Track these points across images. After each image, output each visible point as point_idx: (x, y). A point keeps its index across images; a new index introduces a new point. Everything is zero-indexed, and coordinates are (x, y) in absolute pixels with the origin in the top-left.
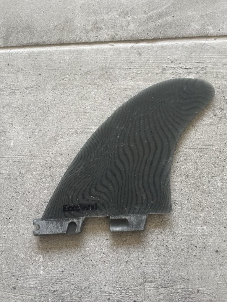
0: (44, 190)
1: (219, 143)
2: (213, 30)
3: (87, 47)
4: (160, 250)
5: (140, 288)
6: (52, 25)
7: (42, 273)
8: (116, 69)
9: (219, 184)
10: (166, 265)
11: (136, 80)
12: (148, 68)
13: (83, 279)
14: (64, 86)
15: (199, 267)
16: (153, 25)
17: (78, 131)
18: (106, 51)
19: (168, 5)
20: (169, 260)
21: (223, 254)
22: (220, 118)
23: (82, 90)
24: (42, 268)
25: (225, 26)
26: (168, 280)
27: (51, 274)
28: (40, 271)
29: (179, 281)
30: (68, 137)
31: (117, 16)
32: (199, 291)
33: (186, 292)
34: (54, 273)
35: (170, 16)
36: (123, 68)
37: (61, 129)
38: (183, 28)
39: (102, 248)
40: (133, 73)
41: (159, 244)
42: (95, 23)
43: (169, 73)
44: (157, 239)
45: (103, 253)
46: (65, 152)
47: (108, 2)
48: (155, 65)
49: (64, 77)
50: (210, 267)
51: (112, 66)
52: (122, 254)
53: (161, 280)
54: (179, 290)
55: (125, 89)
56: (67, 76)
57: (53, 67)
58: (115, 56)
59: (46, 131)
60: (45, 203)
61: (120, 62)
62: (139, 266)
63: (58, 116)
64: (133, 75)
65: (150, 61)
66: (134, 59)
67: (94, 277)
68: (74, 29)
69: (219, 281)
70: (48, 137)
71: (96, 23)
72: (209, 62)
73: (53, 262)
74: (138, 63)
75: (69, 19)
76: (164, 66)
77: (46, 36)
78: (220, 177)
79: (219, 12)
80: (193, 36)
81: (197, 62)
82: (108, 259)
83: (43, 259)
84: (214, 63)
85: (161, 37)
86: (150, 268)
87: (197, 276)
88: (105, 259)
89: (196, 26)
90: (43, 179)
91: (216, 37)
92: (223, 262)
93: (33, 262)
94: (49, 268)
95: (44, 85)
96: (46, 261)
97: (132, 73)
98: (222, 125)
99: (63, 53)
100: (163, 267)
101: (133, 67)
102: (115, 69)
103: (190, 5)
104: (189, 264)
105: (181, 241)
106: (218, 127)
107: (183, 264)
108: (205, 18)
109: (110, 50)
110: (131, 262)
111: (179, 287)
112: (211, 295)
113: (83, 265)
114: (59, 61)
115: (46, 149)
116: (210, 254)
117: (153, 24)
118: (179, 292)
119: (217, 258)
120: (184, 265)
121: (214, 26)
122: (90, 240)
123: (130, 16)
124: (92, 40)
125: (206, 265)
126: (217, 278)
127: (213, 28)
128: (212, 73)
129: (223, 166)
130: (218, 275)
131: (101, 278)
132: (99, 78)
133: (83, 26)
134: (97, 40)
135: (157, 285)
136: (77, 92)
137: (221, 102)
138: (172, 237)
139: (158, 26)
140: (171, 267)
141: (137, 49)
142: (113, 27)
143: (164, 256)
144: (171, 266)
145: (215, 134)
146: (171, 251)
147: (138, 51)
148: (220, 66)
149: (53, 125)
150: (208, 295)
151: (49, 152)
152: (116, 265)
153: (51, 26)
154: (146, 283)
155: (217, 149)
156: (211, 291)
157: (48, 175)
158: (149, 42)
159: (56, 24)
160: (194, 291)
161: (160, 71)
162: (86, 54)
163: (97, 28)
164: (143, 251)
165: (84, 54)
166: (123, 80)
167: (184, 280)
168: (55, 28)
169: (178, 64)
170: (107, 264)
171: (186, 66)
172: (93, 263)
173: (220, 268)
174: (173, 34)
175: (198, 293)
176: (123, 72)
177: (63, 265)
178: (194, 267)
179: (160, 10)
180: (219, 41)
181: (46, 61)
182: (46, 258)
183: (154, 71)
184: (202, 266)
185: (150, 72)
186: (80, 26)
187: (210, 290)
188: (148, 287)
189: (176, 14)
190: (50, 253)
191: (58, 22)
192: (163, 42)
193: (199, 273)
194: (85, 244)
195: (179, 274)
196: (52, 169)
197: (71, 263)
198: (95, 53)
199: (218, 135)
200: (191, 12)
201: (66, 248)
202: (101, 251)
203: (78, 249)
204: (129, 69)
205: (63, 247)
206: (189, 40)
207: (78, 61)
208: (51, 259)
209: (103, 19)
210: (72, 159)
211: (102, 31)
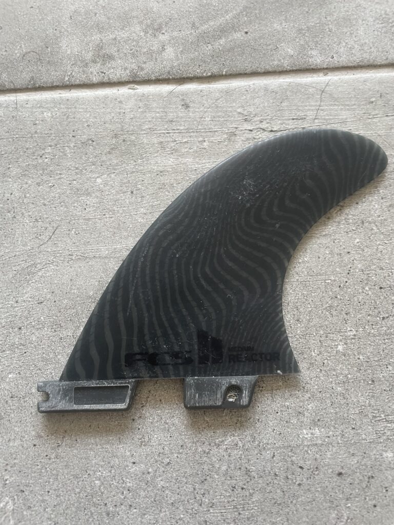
0: (10, 373)
1: (338, 269)
2: (321, 56)
3: (86, 92)
4: (235, 478)
6: (16, 52)
8: (142, 134)
9: (339, 347)
10: (248, 505)
11: (180, 156)
12: (202, 131)
14: (43, 169)
15: (308, 505)
16: (209, 50)
17: (72, 255)
18: (123, 100)
19: (236, 11)
20: (251, 495)
21: (351, 479)
22: (337, 224)
23: (79, 176)
24: (12, 522)
25: (342, 48)
30: (53, 267)
31: (141, 34)
35: (241, 31)
36: (156, 132)
37: (40, 252)
38: (264, 54)
39: (124, 479)
40: (175, 141)
41: (232, 466)
42: (100, 47)
43: (242, 140)
44: (229, 456)
45: (127, 489)
46: (48, 296)
47: (123, 8)
48: (215, 126)
49: (43, 152)
50: (329, 504)
51: (135, 128)
52: (163, 489)
55: (161, 172)
56: (49, 150)
57: (21, 132)
58: (139, 110)
60: (12, 397)
61: (150, 121)
62: (196, 510)
63: (32, 228)
64: (174, 146)
65: (205, 118)
66: (175, 114)
68: (60, 59)
70: (14, 268)
71: (102, 46)
72: (314, 117)
73: (32, 511)
74: (182, 123)
75: (50, 40)
76: (231, 126)
77: (7, 73)
78: (342, 334)
79: (332, 23)
80: (285, 69)
81: (293, 119)
82: (137, 500)
83: (14, 505)
84: (325, 119)
85: (224, 73)
86: (216, 513)
88: (131, 500)
89: (289, 50)
90: (8, 352)
91: (326, 71)
92: (351, 494)
94: (25, 521)
95: (4, 167)
96: (19, 509)
97: (172, 141)
98: (342, 236)
99: (40, 105)
100: (240, 509)
101: (174, 130)
102: (140, 134)
103: (278, 11)
104: (290, 501)
105: (273, 458)
106: (335, 240)
107: (278, 502)
108: (306, 34)
109: (129, 97)
110: (180, 503)
113: (89, 513)
114: (32, 121)
115: (12, 292)
116: (327, 480)
117: (210, 47)
119: (340, 486)
120: (280, 504)
121: (323, 49)
122: (102, 467)
123: (166, 34)
124: (95, 80)
125: (320, 501)
126: (342, 524)
127: (321, 54)
129: (346, 314)
130: (344, 519)
132: (109, 153)
133: (77, 53)
134: (104, 80)
136: (69, 181)
138: (256, 452)
139: (218, 51)
140: (256, 508)
141: (180, 96)
142: (133, 54)
143: (242, 489)
144: (256, 506)
145: (329, 254)
146: (254, 478)
147: (183, 100)
148: (336, 126)
149: (24, 246)
151: (17, 299)
152: (152, 511)
153: (16, 54)
155: (335, 280)
157: (17, 343)
158: (203, 83)
159: (24, 51)
161: (225, 136)
162: (83, 106)
163: (104, 57)
164: (203, 482)
165: (81, 106)
166: (156, 155)
168: (23, 59)
169: (258, 123)
170: (135, 510)
171: (273, 126)
172: (108, 510)
173: (347, 506)
174: (249, 67)
176: (155, 140)
177: (52, 516)
178: (298, 506)
179: (221, 21)
180: (332, 78)
181: (8, 122)
182: (19, 502)
183: (213, 137)
184: (314, 503)
185: (206, 139)
186: (71, 53)
189: (251, 28)
190: (25, 493)
191: (29, 46)
192: (229, 81)
193: (307, 517)
194: (91, 473)
195: (271, 521)
196: (23, 332)
197: (66, 512)
198: (102, 105)
199: (336, 255)
200: (280, 23)
201: (56, 483)
202: (123, 486)
203: (80, 483)
204: (167, 135)
205: (49, 482)
206: (277, 77)
207: (69, 120)
208: (29, 505)
209: (115, 39)
210: (62, 310)
211: (113, 62)
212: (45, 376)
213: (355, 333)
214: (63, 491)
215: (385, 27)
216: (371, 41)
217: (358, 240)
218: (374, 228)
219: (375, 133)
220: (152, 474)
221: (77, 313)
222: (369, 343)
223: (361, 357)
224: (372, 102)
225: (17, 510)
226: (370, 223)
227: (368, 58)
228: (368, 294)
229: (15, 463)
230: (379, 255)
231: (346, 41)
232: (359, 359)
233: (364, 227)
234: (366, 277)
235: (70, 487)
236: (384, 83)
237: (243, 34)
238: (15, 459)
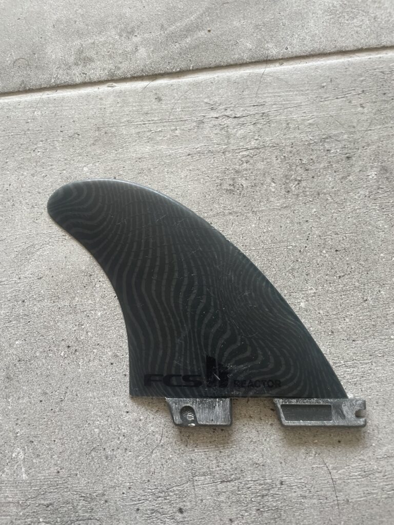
0: (17, 340)
1: (298, 236)
2: (276, 48)
3: (70, 92)
5: (187, 487)
6: (8, 59)
7: (24, 478)
8: (121, 126)
9: (302, 304)
11: (155, 143)
12: (174, 120)
13: (93, 482)
14: (36, 162)
15: (281, 442)
16: (177, 48)
17: (66, 236)
18: (103, 96)
19: (199, 12)
20: (230, 435)
22: (296, 197)
23: (68, 166)
24: (23, 470)
25: (295, 40)
26: (232, 468)
27: (39, 478)
28: (20, 474)
29: (250, 468)
30: (49, 247)
31: (117, 37)
32: (284, 483)
33: (262, 486)
34: (44, 476)
35: (204, 30)
36: (134, 124)
37: (38, 234)
38: (226, 49)
39: (119, 426)
40: (151, 131)
42: (80, 52)
43: (210, 127)
45: (122, 435)
46: (47, 272)
47: (99, 15)
48: (185, 115)
49: (36, 146)
50: (298, 441)
51: (115, 121)
52: (154, 434)
53: (220, 470)
54: (251, 484)
55: (140, 159)
56: (41, 144)
57: (15, 130)
58: (118, 105)
59: (11, 241)
60: (19, 361)
61: (127, 115)
62: (182, 451)
63: (30, 213)
64: (150, 135)
65: (176, 109)
66: (150, 107)
67: (110, 475)
68: (47, 64)
69: (314, 463)
70: (15, 249)
71: (83, 50)
72: (273, 103)
73: (41, 459)
74: (156, 114)
75: (37, 47)
76: (200, 115)
78: (304, 292)
79: (285, 18)
80: (245, 62)
81: (254, 106)
82: (131, 444)
83: (24, 455)
84: (282, 104)
85: (191, 68)
87: (278, 457)
88: (126, 444)
89: (248, 44)
90: (14, 322)
91: (281, 61)
92: (317, 431)
93: (8, 461)
94: (35, 468)
95: (2, 162)
97: (148, 131)
98: (301, 207)
99: (32, 106)
100: (221, 448)
101: (149, 121)
102: (119, 126)
103: (236, 9)
104: (264, 439)
106: (295, 210)
107: (254, 441)
108: (263, 30)
109: (108, 94)
110: (169, 445)
111: (250, 479)
112: (303, 488)
113: (90, 458)
114: (24, 120)
115: (15, 270)
117: (178, 45)
118: (250, 487)
120: (256, 442)
121: (278, 42)
122: (100, 417)
123: (138, 36)
124: (78, 80)
125: (290, 439)
126: (311, 458)
127: (276, 46)
128: (279, 122)
129: (307, 275)
130: (312, 453)
131: (122, 476)
132: (94, 144)
133: (61, 58)
134: (86, 80)
135: (214, 480)
136: (60, 171)
137: (297, 169)
139: (185, 48)
141: (153, 91)
142: (110, 56)
143: (222, 430)
145: (290, 223)
147: (156, 94)
148: (292, 109)
149: (23, 229)
150: (298, 487)
151: (20, 276)
152: (145, 453)
153: (7, 61)
154: (197, 478)
155: (296, 246)
156: (302, 481)
157: (22, 314)
158: (173, 78)
159: (14, 58)
160: (275, 484)
161: (195, 124)
162: (68, 105)
163: (85, 59)
165: (66, 105)
166: (134, 144)
167: (257, 466)
168: (14, 65)
169: (223, 111)
170: (130, 453)
171: (236, 113)
172: (107, 454)
173: (315, 442)
174: (212, 60)
175: (282, 486)
176: (133, 131)
177: (58, 462)
178: (271, 443)
179: (186, 21)
180: (287, 67)
181: (3, 122)
182: (29, 452)
183: (184, 125)
184: (285, 440)
185: (178, 128)
186: (56, 57)
187: (300, 479)
188: (199, 483)
189: (213, 26)
190: (34, 443)
191: (19, 54)
192: (196, 75)
193: (280, 452)
194: (91, 422)
195: (248, 458)
196: (26, 304)
197: (70, 458)
198: (85, 103)
199: (296, 224)
200: (238, 20)
201: (61, 433)
202: (119, 432)
203: (81, 432)
204: (143, 125)
205: (55, 432)
206: (238, 69)
207: (57, 117)
208: (37, 453)
209: (93, 43)
210: (59, 284)
211: (93, 64)
212: (47, 341)
213: (315, 291)
214: (67, 440)
215: (333, 18)
216: (321, 31)
217: (315, 210)
218: (329, 198)
219: (327, 114)
220: (143, 421)
221: (72, 286)
222: (328, 299)
223: (321, 312)
224: (324, 87)
225: (28, 459)
226: (325, 194)
227: (318, 47)
228: (326, 257)
229: (24, 418)
230: (334, 221)
231: (299, 33)
232: (319, 313)
233: (320, 198)
234: (323, 242)
235: (73, 435)
236: (334, 69)
237: (206, 32)
238: (24, 414)
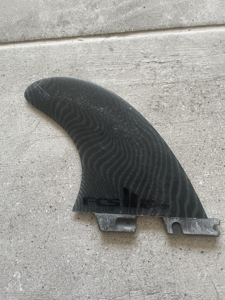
0: (17, 202)
1: (199, 140)
3: (54, 43)
4: (145, 256)
5: (126, 297)
6: (14, 20)
7: (21, 290)
8: (87, 66)
9: (200, 182)
10: (152, 271)
11: (108, 78)
12: (121, 63)
13: (66, 293)
15: (185, 270)
16: (124, 17)
17: (49, 135)
18: (75, 46)
20: (153, 265)
21: (208, 255)
22: (198, 114)
24: (20, 285)
25: (198, 15)
26: (154, 286)
27: (30, 291)
28: (18, 288)
29: (166, 286)
30: (39, 142)
31: (85, 9)
32: (187, 295)
33: (173, 297)
34: (34, 289)
35: (141, 7)
36: (95, 64)
37: (31, 134)
38: (155, 19)
39: (83, 258)
40: (106, 69)
41: (143, 249)
42: (61, 17)
43: (144, 68)
44: (141, 244)
45: (85, 264)
46: (37, 159)
48: (128, 60)
49: (31, 77)
50: (196, 269)
51: (83, 63)
52: (105, 263)
53: (147, 287)
54: (166, 296)
56: (34, 76)
57: (18, 66)
58: (85, 52)
59: (14, 138)
60: (18, 215)
61: (91, 59)
62: (123, 274)
63: (26, 121)
64: (105, 72)
65: (122, 56)
66: (105, 54)
67: (77, 290)
68: (39, 24)
69: (206, 283)
70: (17, 144)
72: (184, 54)
73: (32, 278)
74: (109, 59)
75: (33, 13)
76: (137, 61)
77: (8, 33)
78: (202, 175)
80: (167, 28)
81: (172, 56)
82: (90, 270)
83: (21, 276)
84: (190, 55)
85: (132, 30)
86: (135, 275)
87: (183, 279)
88: (87, 270)
89: (169, 17)
90: (15, 191)
91: (189, 28)
92: (208, 263)
93: (10, 279)
94: (28, 284)
95: (9, 86)
96: (24, 278)
97: (104, 70)
98: (201, 121)
99: (28, 50)
100: (148, 273)
101: (105, 63)
102: (85, 66)
104: (175, 268)
105: (165, 244)
106: (197, 123)
107: (169, 269)
108: (178, 8)
109: (79, 45)
110: (114, 271)
111: (166, 293)
112: (198, 298)
113: (64, 278)
114: (24, 60)
115: (17, 157)
116: (195, 255)
117: (124, 15)
118: (166, 298)
119: (202, 259)
120: (169, 270)
121: (188, 16)
122: (70, 252)
123: (99, 9)
124: (59, 35)
125: (192, 267)
126: (204, 279)
127: (187, 19)
128: (188, 67)
129: (204, 164)
130: (205, 277)
131: (84, 290)
133: (48, 21)
134: (64, 36)
135: (143, 293)
137: (199, 97)
138: (156, 241)
139: (128, 18)
140: (156, 272)
141: (108, 44)
142: (80, 20)
143: (149, 262)
145: (194, 131)
146: (155, 255)
147: (110, 46)
148: (196, 59)
149: (22, 131)
150: (196, 298)
151: (19, 161)
152: (99, 275)
153: (13, 22)
154: (132, 292)
155: (197, 146)
156: (198, 293)
157: (20, 185)
158: (121, 36)
159: (18, 20)
160: (182, 295)
161: (134, 66)
162: (53, 51)
163: (64, 22)
164: (127, 259)
165: (51, 51)
166: (95, 78)
167: (170, 284)
168: (17, 24)
169: (152, 58)
170: (89, 276)
171: (161, 60)
172: (75, 276)
173: (207, 269)
174: (146, 26)
175: (186, 297)
176: (94, 69)
177: (43, 281)
178: (180, 270)
180: (193, 32)
181: (10, 61)
182: (24, 274)
183: (127, 67)
184: (188, 268)
185: (123, 68)
186: (45, 20)
187: (197, 292)
188: (134, 295)
189: (147, 4)
190: (28, 268)
191: (21, 17)
192: (135, 35)
193: (185, 276)
194: (65, 256)
195: (165, 279)
196: (23, 179)
197: (51, 278)
198: (64, 50)
199: (197, 132)
200: (163, 1)
201: (45, 262)
202: (83, 262)
203: (58, 262)
204: (101, 66)
205: (41, 262)
206: (162, 32)
207: (45, 59)
208: (30, 275)
209: (70, 12)
210: (45, 166)
211: (69, 25)
212: (37, 203)
213: (209, 174)
214: (49, 267)
215: (222, 3)
216: (214, 11)
217: (209, 123)
218: (219, 116)
219: (218, 63)
220: (98, 255)
221: (54, 168)
222: (217, 179)
223: (212, 188)
224: (216, 45)
225: (23, 278)
226: (216, 113)
227: (213, 21)
228: (216, 153)
229: (21, 252)
230: (222, 131)
231: (201, 11)
232: (211, 189)
233: (213, 115)
234: (214, 143)
235: (53, 264)
236: (223, 34)
237: (143, 8)
238: (21, 250)
